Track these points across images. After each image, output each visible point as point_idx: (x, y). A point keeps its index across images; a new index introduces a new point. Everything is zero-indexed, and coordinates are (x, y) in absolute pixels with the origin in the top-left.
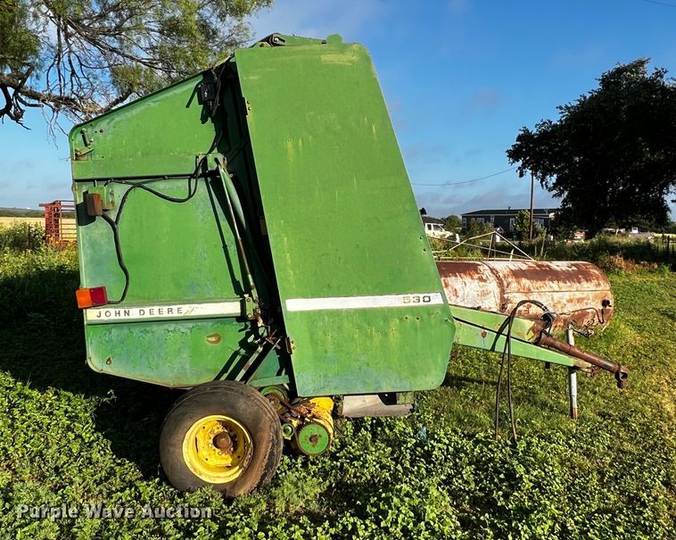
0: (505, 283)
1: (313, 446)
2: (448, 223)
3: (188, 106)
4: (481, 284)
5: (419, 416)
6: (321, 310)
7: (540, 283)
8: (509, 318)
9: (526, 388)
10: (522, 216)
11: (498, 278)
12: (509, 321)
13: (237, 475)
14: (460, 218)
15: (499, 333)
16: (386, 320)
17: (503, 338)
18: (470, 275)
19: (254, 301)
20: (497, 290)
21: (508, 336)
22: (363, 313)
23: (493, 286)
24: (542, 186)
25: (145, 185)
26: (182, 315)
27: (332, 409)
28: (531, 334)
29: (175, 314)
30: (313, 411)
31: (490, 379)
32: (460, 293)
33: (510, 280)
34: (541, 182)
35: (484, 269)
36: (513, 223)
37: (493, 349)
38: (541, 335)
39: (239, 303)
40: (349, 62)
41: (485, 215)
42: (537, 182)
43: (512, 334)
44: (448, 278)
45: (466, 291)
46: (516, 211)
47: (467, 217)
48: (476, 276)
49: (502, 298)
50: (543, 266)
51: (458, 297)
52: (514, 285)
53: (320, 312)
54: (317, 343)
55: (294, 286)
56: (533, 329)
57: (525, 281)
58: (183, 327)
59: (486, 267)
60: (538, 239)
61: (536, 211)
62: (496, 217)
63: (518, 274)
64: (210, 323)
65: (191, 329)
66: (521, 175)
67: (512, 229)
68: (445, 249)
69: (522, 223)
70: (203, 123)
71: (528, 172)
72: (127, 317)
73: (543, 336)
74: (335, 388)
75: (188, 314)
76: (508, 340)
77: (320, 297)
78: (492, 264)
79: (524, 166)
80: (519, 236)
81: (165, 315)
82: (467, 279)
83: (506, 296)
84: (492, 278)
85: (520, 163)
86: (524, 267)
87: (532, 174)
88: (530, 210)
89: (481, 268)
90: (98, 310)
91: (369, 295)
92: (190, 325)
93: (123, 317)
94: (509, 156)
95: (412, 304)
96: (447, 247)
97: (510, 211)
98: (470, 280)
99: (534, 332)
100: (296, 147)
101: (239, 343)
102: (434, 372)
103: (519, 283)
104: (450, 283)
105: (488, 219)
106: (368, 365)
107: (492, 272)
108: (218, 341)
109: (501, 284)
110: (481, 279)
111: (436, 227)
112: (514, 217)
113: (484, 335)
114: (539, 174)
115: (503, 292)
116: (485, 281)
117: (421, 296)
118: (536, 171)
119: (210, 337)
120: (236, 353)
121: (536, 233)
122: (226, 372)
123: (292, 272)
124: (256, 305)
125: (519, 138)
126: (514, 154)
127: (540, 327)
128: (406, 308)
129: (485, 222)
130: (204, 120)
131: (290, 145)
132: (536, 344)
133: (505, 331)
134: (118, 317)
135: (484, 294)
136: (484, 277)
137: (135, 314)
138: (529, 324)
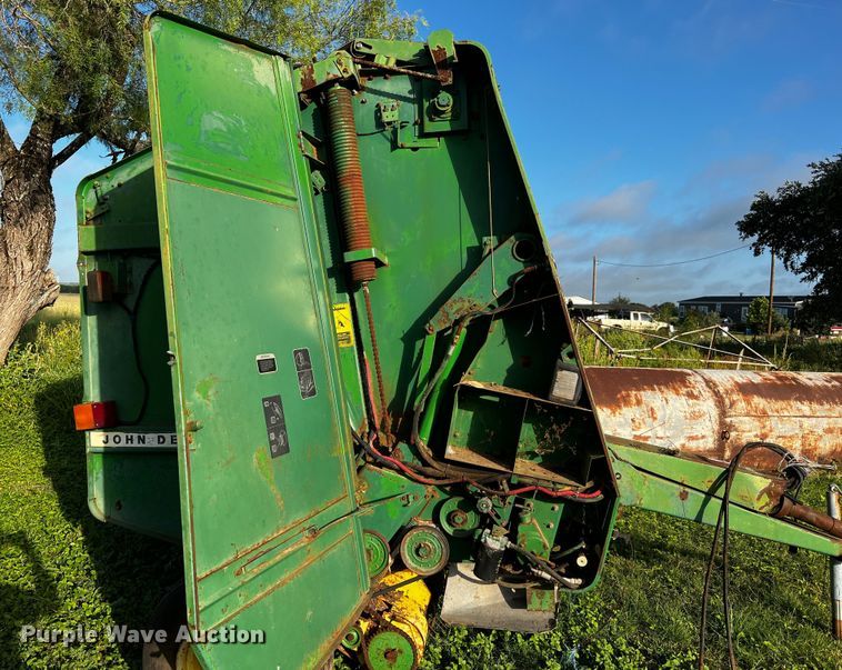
0: (727, 401)
1: (389, 666)
2: (658, 311)
4: (691, 402)
5: (579, 610)
7: (780, 404)
8: (728, 471)
9: (756, 570)
10: (758, 305)
11: (717, 394)
12: (727, 476)
14: (677, 305)
15: (710, 494)
17: (715, 504)
18: (674, 388)
20: (715, 412)
21: (725, 500)
23: (708, 406)
24: (786, 267)
27: (427, 603)
28: (765, 499)
30: (397, 605)
31: (700, 548)
32: (659, 414)
33: (735, 397)
34: (785, 262)
35: (696, 381)
36: (745, 313)
37: (699, 519)
38: (782, 501)
41: (710, 302)
42: (779, 262)
43: (731, 498)
44: (642, 393)
45: (668, 412)
46: (749, 299)
47: (686, 304)
48: (684, 390)
49: (722, 424)
50: (786, 378)
51: (655, 419)
52: (741, 405)
56: (768, 491)
57: (758, 401)
59: (699, 379)
60: (779, 334)
61: (776, 298)
62: (723, 305)
63: (747, 390)
66: (757, 253)
67: (744, 319)
68: (648, 346)
69: (758, 312)
71: (767, 249)
72: (141, 445)
73: (787, 502)
76: (724, 508)
78: (708, 373)
79: (761, 241)
80: (755, 329)
82: (671, 395)
83: (728, 420)
84: (707, 394)
85: (756, 237)
86: (757, 379)
87: (772, 252)
88: (769, 298)
89: (691, 379)
90: (105, 434)
93: (136, 445)
94: (741, 230)
96: (652, 343)
97: (741, 298)
98: (674, 396)
99: (770, 496)
103: (749, 403)
104: (644, 399)
105: (712, 308)
107: (708, 385)
109: (720, 402)
110: (690, 395)
111: (644, 317)
112: (748, 305)
113: (684, 496)
114: (782, 252)
115: (723, 414)
116: (696, 398)
118: (778, 247)
121: (777, 326)
125: (754, 207)
126: (747, 227)
127: (780, 489)
129: (709, 311)
132: (773, 515)
133: (721, 492)
134: (129, 445)
135: (695, 416)
136: (696, 393)
137: (152, 442)
138: (761, 483)
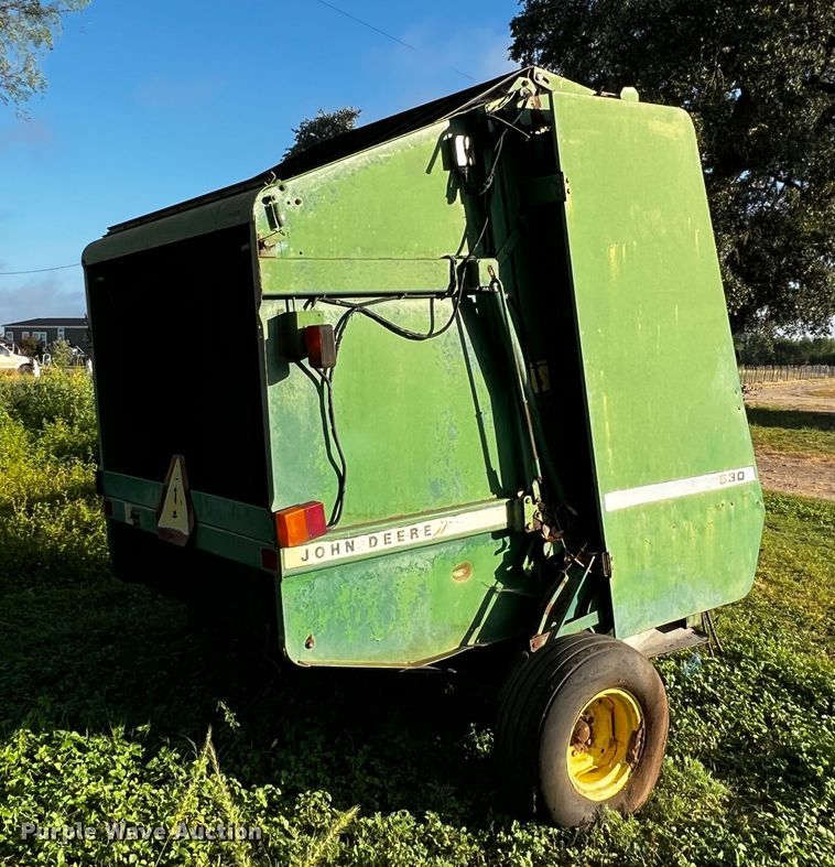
3: (429, 171)
13: (625, 778)
16: (703, 510)
19: (534, 502)
22: (681, 502)
25: (368, 308)
26: (430, 538)
29: (420, 538)
39: (505, 507)
55: (612, 472)
58: (421, 559)
64: (456, 547)
65: (432, 561)
70: (450, 202)
72: (350, 553)
75: (439, 535)
81: (408, 541)
90: (304, 548)
91: (686, 476)
92: (431, 554)
93: (344, 554)
95: (728, 485)
100: (620, 257)
101: (496, 573)
102: (745, 575)
106: (684, 579)
108: (467, 574)
117: (736, 472)
119: (457, 569)
120: (493, 590)
122: (478, 626)
123: (610, 450)
124: (536, 507)
128: (722, 491)
130: (451, 198)
131: (612, 252)
134: (336, 556)
137: (362, 546)
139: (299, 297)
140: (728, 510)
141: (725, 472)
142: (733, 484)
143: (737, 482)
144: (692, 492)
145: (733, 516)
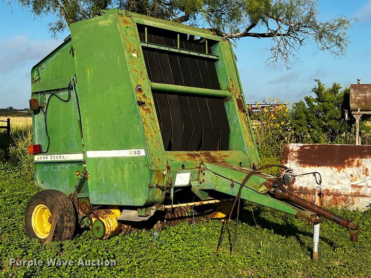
1: (98, 233)
6: (100, 158)
15: (242, 185)
16: (123, 164)
22: (115, 159)
25: (56, 94)
26: (64, 160)
29: (62, 159)
30: (107, 215)
40: (109, 24)
43: (249, 186)
51: (368, 175)
53: (99, 158)
54: (98, 176)
55: (90, 144)
56: (265, 184)
58: (67, 166)
64: (76, 165)
65: (69, 168)
72: (47, 160)
74: (105, 201)
75: (66, 159)
77: (99, 150)
81: (59, 160)
91: (117, 149)
92: (69, 165)
93: (45, 160)
95: (133, 155)
100: (90, 71)
102: (142, 195)
106: (117, 189)
108: (79, 174)
117: (137, 150)
119: (76, 172)
123: (89, 137)
128: (131, 157)
131: (88, 70)
134: (43, 160)
137: (49, 158)
138: (263, 180)
139: (48, 91)
140: (133, 166)
141: (132, 150)
142: (135, 155)
143: (137, 155)
144: (119, 156)
145: (136, 169)
